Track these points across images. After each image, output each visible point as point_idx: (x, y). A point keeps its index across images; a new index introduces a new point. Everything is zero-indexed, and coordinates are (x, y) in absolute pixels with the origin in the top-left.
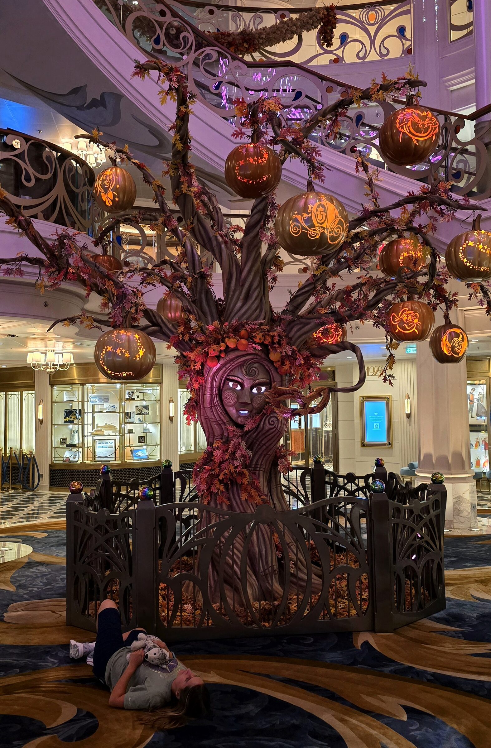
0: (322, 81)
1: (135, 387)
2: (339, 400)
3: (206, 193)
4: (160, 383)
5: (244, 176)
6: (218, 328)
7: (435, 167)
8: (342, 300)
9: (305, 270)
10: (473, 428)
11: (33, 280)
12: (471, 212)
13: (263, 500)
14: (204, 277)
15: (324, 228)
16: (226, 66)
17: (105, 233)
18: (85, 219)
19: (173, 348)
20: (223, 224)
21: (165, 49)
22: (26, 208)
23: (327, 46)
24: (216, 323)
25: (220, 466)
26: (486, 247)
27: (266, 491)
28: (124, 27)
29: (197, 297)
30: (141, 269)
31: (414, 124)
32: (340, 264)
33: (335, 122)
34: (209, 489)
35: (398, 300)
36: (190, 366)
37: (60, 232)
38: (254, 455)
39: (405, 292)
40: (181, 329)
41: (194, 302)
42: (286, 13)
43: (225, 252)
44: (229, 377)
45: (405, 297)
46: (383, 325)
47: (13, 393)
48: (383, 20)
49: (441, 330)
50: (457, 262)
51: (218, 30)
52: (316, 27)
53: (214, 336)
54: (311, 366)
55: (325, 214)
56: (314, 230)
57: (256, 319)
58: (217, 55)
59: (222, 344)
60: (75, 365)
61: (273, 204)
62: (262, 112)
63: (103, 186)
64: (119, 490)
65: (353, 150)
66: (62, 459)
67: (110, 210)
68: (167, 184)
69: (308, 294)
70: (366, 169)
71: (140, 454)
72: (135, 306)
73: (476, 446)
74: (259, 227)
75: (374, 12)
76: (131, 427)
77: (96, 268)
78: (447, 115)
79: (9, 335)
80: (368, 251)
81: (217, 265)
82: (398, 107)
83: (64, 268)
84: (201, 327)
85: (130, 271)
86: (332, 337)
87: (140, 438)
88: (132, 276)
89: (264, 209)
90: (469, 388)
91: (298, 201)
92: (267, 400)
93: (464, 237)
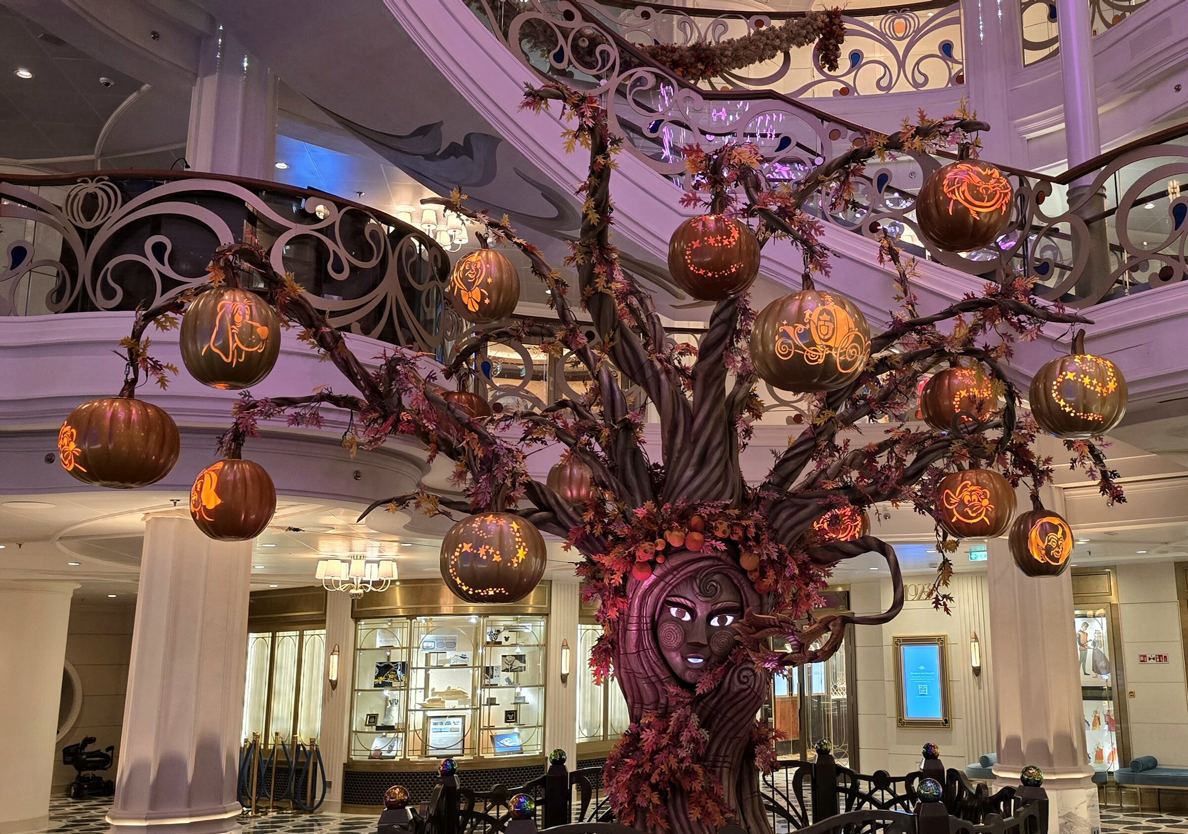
0: (822, 122)
1: (504, 621)
2: (857, 645)
3: (636, 293)
4: (547, 615)
5: (700, 266)
6: (652, 514)
7: (1007, 256)
8: (861, 467)
9: (798, 419)
10: (1089, 693)
11: (337, 434)
12: (1066, 326)
13: (728, 820)
14: (630, 428)
15: (830, 348)
16: (670, 96)
17: (464, 356)
18: (430, 333)
19: (573, 548)
20: (664, 343)
21: (571, 68)
22: (333, 314)
23: (830, 70)
24: (649, 504)
25: (652, 759)
26: (1095, 382)
27: (733, 804)
28: (506, 35)
29: (618, 462)
30: (523, 416)
31: (972, 188)
32: (857, 409)
33: (845, 184)
34: (632, 800)
35: (954, 469)
36: (602, 580)
37: (390, 354)
38: (712, 740)
39: (964, 455)
40: (589, 516)
41: (612, 469)
42: (765, 18)
43: (667, 386)
44: (669, 599)
45: (966, 464)
46: (930, 511)
47: (286, 633)
48: (917, 31)
49: (1027, 520)
50: (1049, 407)
51: (656, 42)
52: (812, 41)
53: (645, 526)
54: (812, 579)
55: (831, 326)
56: (814, 350)
57: (718, 497)
58: (654, 80)
59: (659, 540)
60: (398, 583)
61: (745, 311)
62: (731, 166)
63: (464, 279)
64: (471, 806)
65: (874, 228)
66: (368, 753)
67: (473, 318)
68: (572, 276)
69: (804, 457)
70: (895, 258)
71: (507, 744)
72: (512, 477)
73: (1094, 725)
74: (722, 346)
75: (902, 20)
76: (493, 693)
77: (449, 412)
78: (1023, 175)
79: (290, 529)
80: (903, 388)
81: (652, 408)
82: (944, 162)
83: (392, 413)
84: (623, 513)
85: (506, 418)
86: (845, 530)
87: (508, 713)
88: (508, 426)
89: (732, 319)
90: (1079, 622)
91: (787, 306)
92: (737, 638)
93: (1059, 366)
